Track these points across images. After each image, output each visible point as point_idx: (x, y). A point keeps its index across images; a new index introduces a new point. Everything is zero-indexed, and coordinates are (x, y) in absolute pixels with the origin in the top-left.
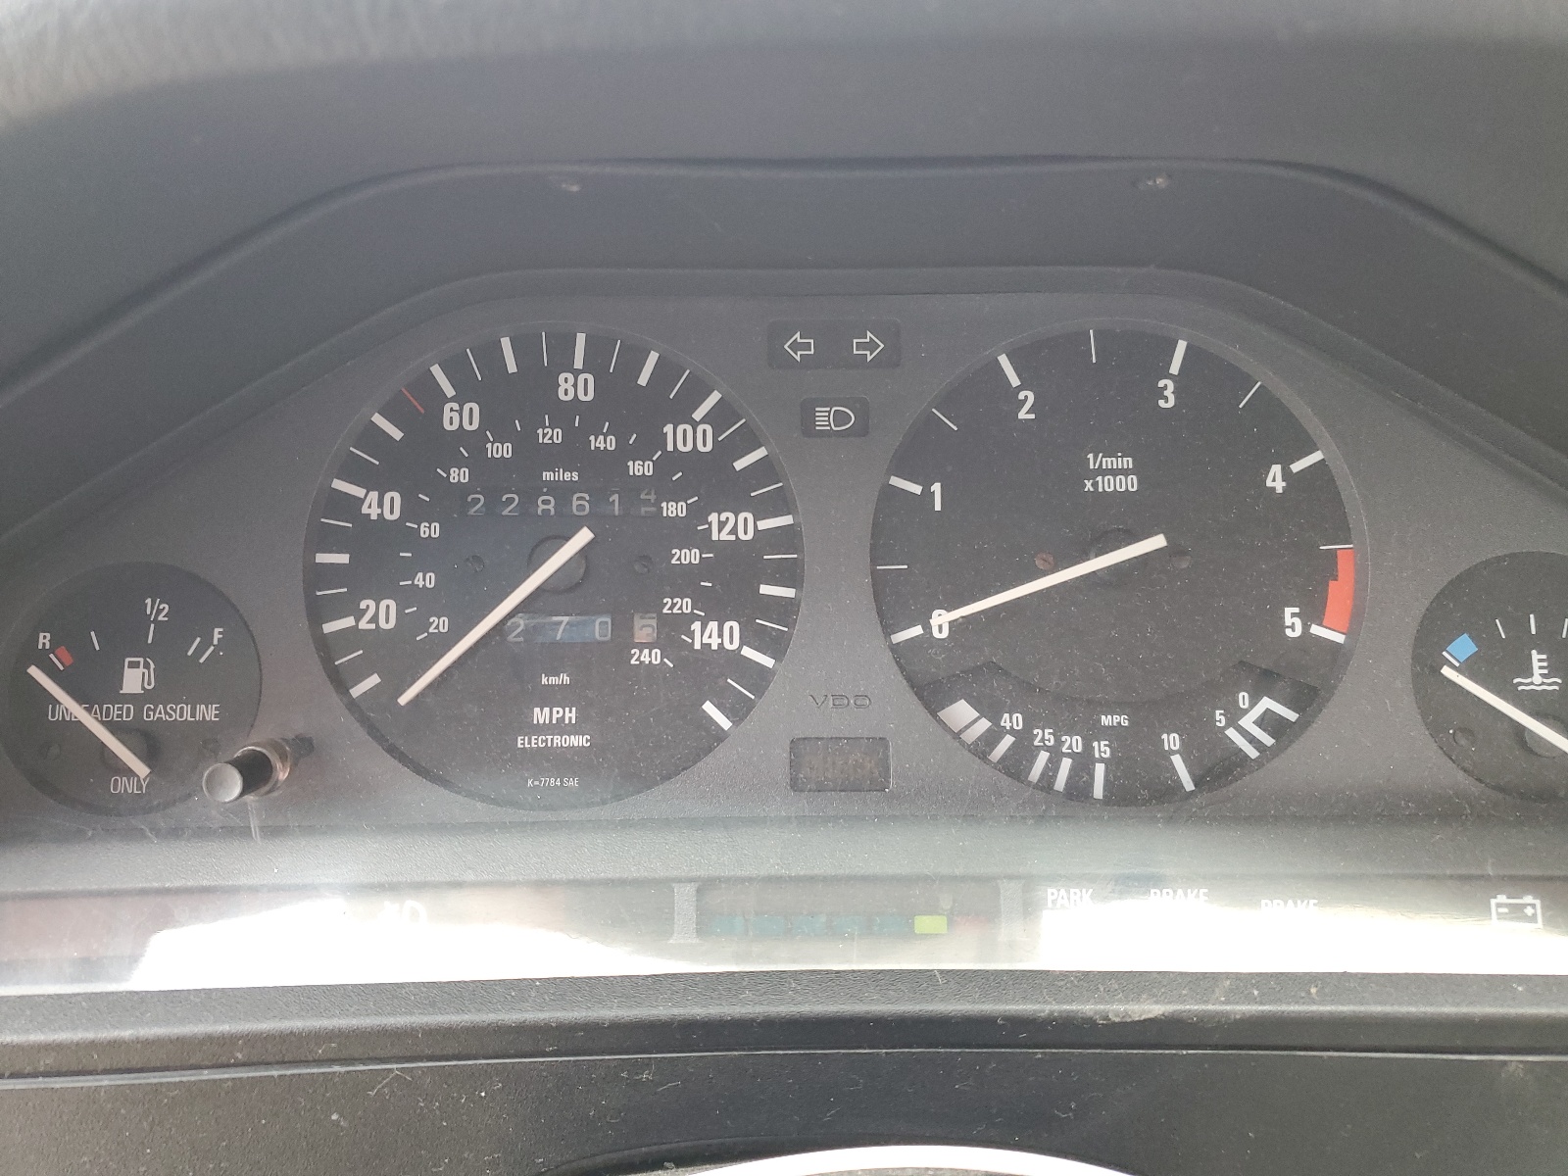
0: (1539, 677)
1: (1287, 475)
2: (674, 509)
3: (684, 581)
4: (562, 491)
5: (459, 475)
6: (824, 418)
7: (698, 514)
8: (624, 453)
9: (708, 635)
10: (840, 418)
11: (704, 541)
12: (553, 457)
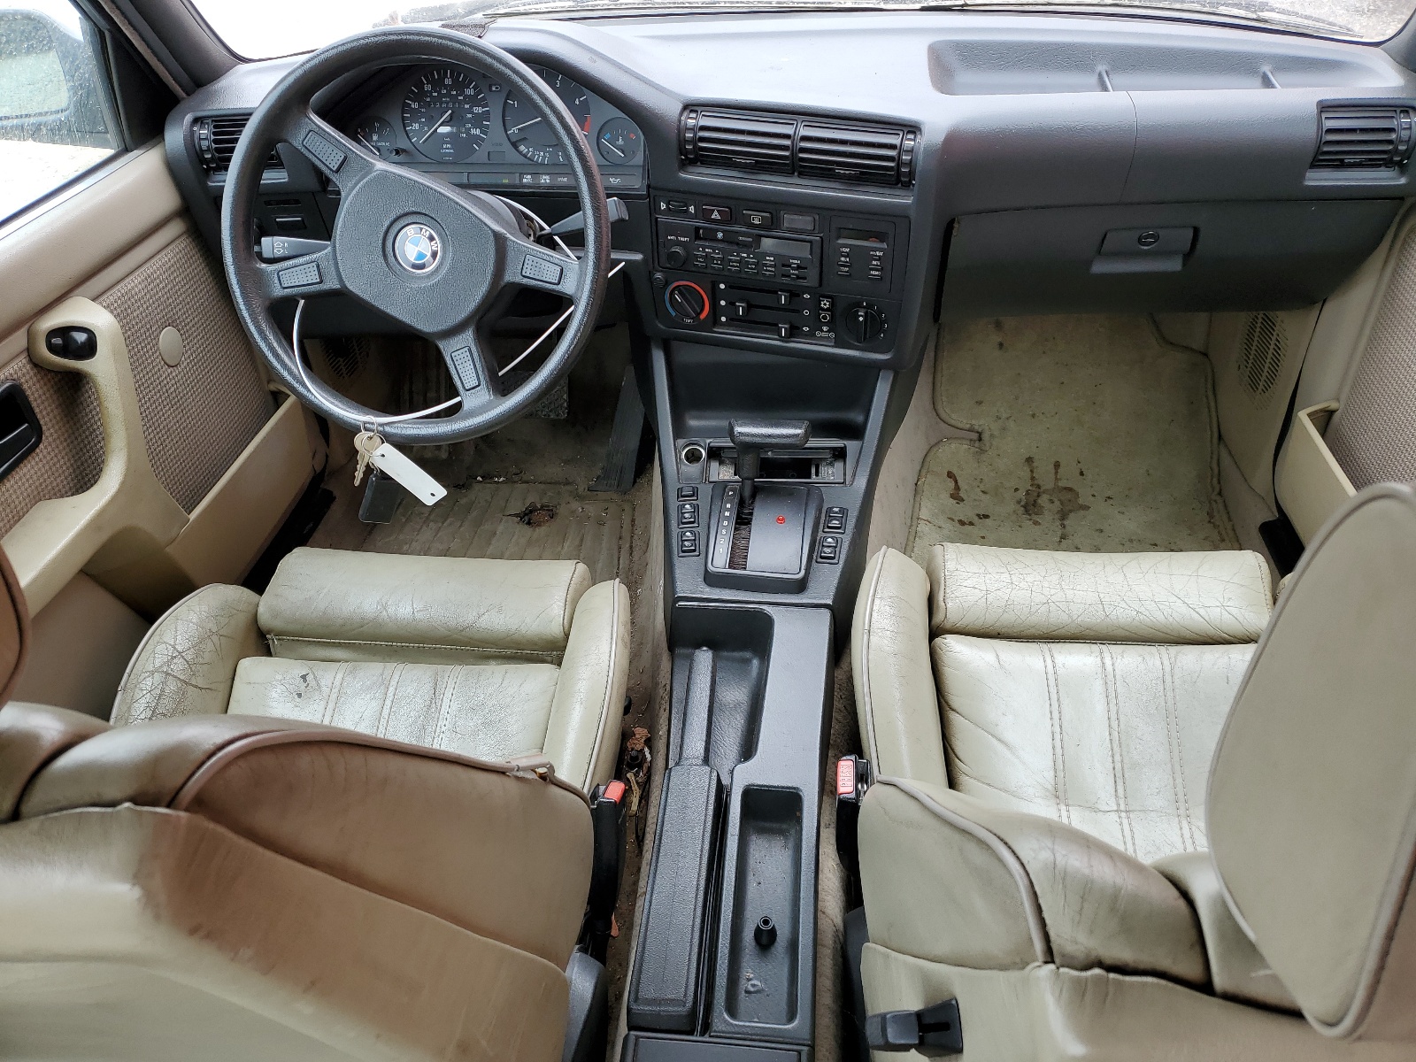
0: (620, 142)
1: (579, 101)
2: (467, 106)
3: (469, 121)
4: (447, 103)
5: (428, 100)
6: (494, 89)
7: (471, 107)
8: (458, 95)
9: (473, 131)
10: (497, 88)
11: (472, 113)
12: (445, 96)
